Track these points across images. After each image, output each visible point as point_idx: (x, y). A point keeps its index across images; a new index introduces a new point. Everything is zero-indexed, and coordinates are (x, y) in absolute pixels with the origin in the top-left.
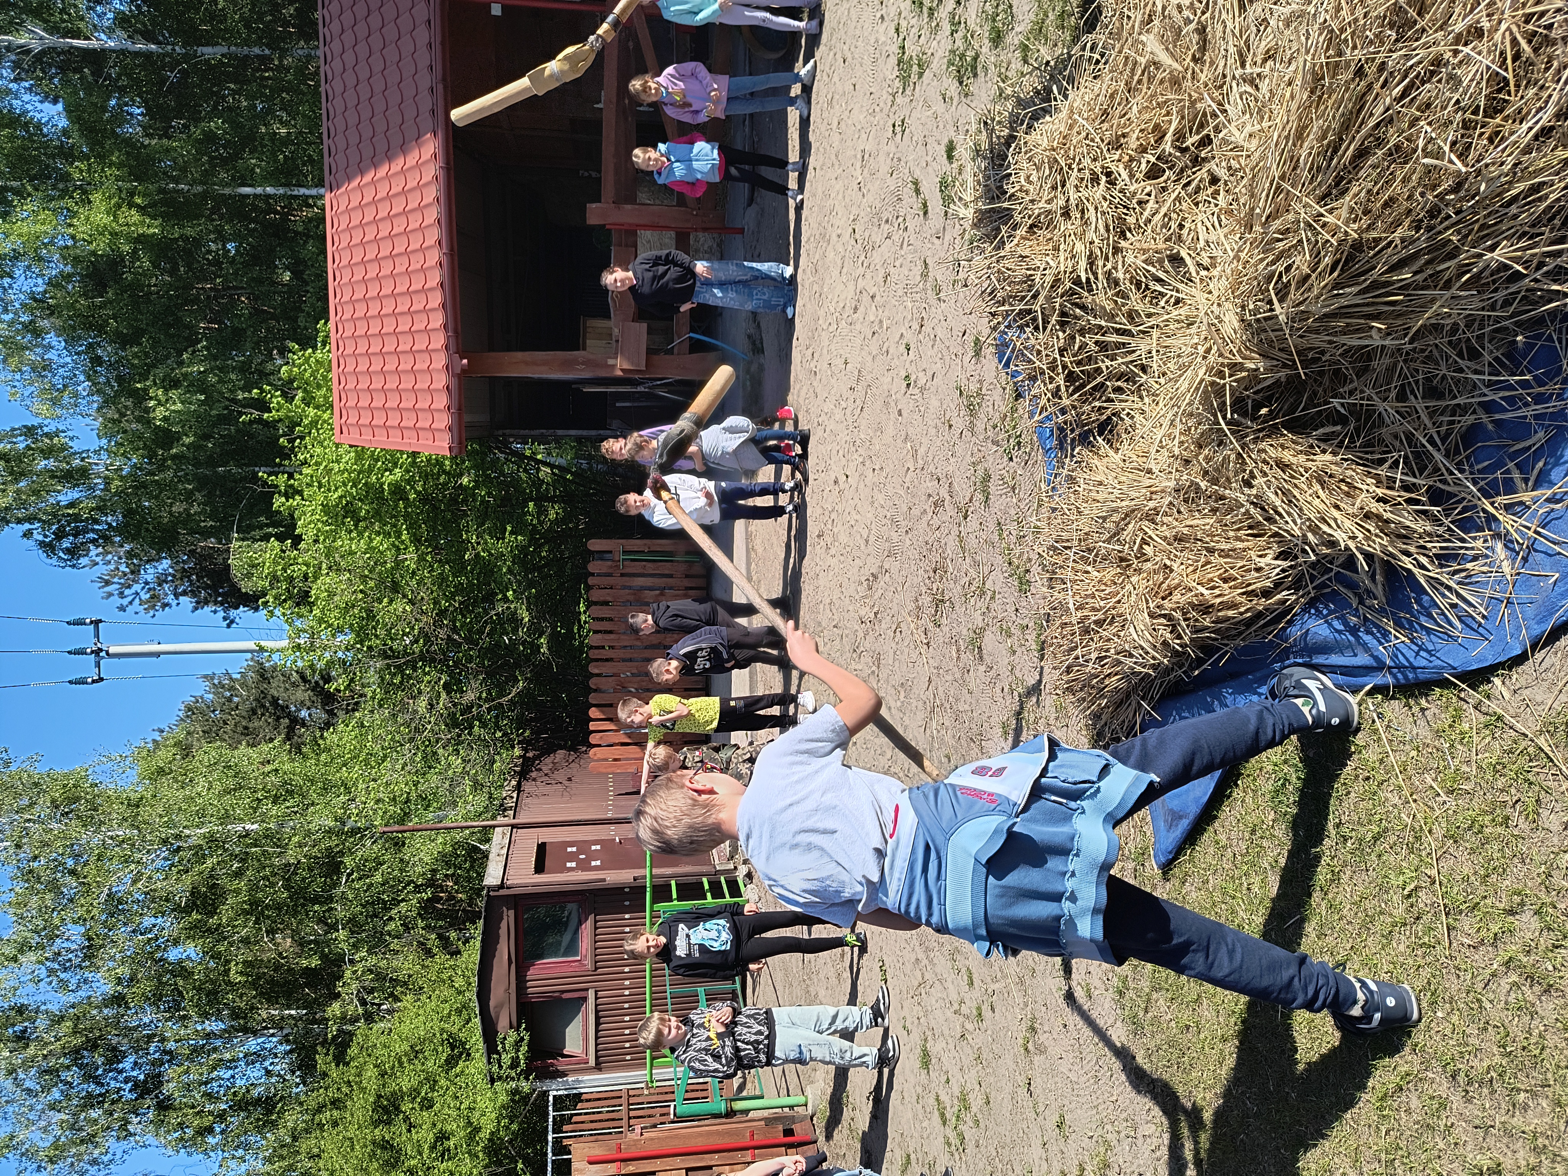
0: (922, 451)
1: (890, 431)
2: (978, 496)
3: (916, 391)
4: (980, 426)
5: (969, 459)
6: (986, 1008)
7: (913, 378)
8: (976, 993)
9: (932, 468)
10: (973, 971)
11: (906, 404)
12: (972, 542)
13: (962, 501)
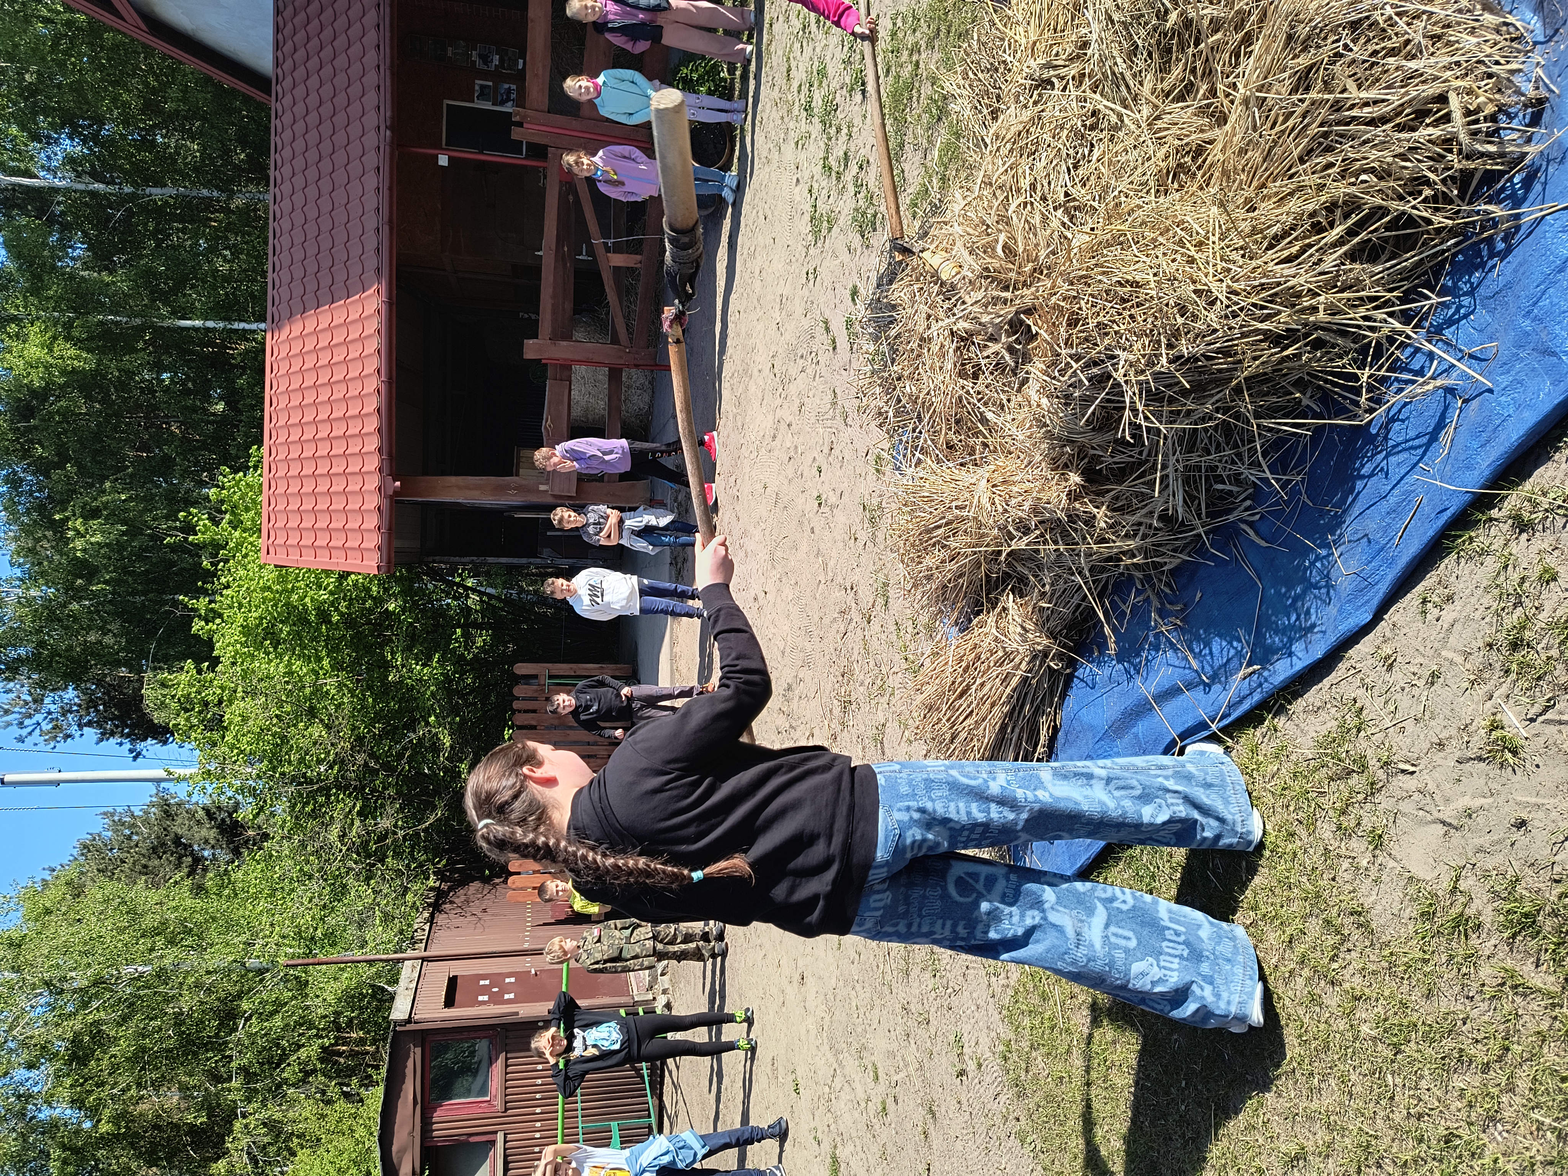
0: (831, 564)
1: (804, 547)
2: (881, 601)
3: (827, 509)
4: (880, 535)
5: (872, 568)
6: (890, 1101)
7: (824, 497)
8: (882, 1088)
9: (839, 579)
10: (879, 1065)
11: (818, 522)
12: (874, 644)
13: (865, 605)
